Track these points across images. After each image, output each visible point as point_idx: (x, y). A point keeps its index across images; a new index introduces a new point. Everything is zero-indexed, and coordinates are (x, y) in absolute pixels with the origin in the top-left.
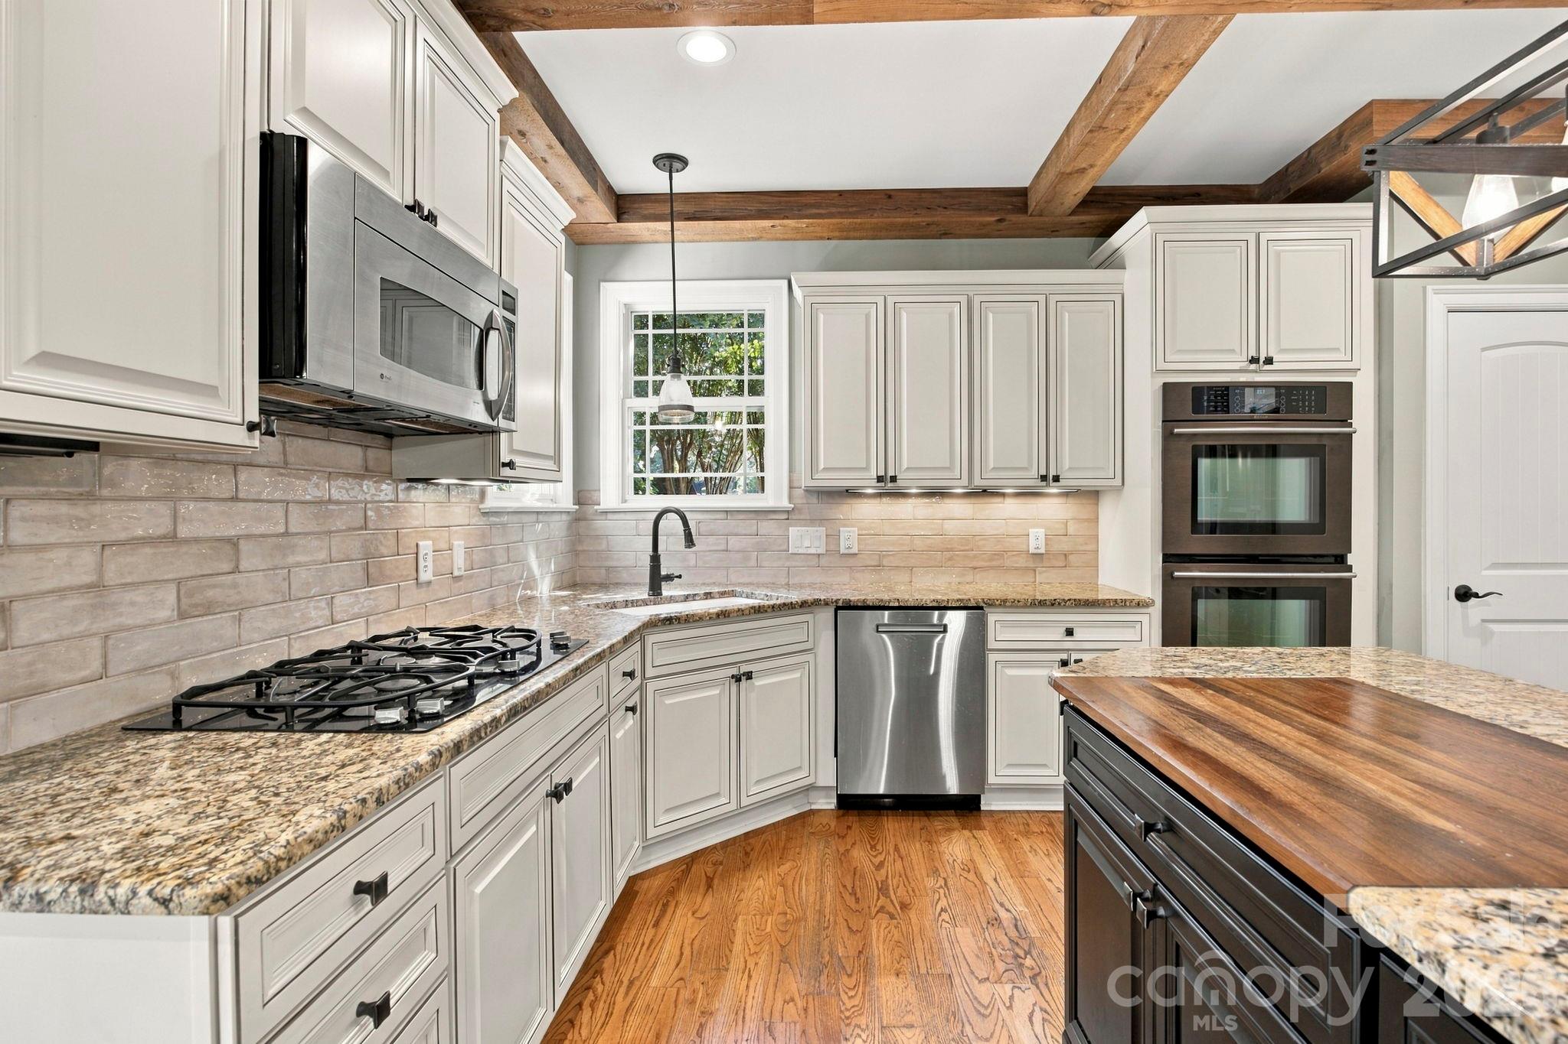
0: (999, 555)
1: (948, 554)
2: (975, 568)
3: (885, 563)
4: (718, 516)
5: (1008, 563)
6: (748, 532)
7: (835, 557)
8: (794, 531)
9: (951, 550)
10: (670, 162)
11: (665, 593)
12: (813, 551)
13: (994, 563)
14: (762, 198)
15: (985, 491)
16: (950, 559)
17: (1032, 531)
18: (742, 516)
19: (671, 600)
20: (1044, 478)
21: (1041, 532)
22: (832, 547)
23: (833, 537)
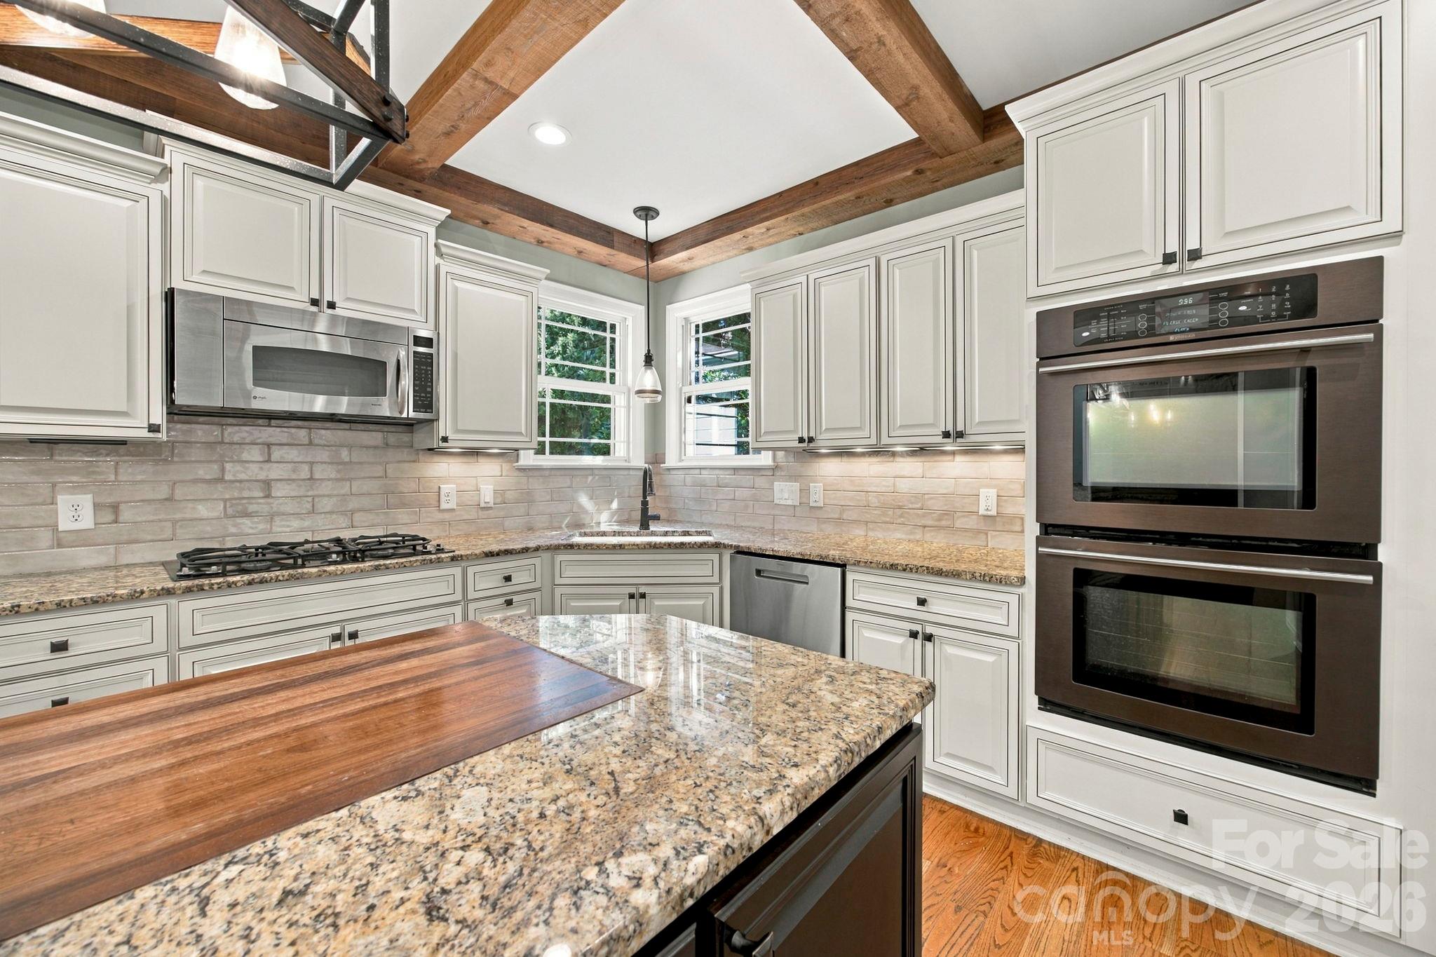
0: (947, 514)
1: (899, 512)
2: (925, 527)
3: (845, 517)
4: (729, 472)
5: (958, 524)
6: (748, 486)
7: (806, 509)
8: (778, 485)
9: (900, 507)
10: (647, 213)
11: (652, 528)
12: (789, 502)
13: (944, 523)
14: (732, 216)
15: (922, 449)
16: (901, 516)
17: (983, 492)
18: (743, 473)
19: (653, 534)
20: (946, 435)
21: (993, 493)
22: (804, 500)
23: (805, 491)
